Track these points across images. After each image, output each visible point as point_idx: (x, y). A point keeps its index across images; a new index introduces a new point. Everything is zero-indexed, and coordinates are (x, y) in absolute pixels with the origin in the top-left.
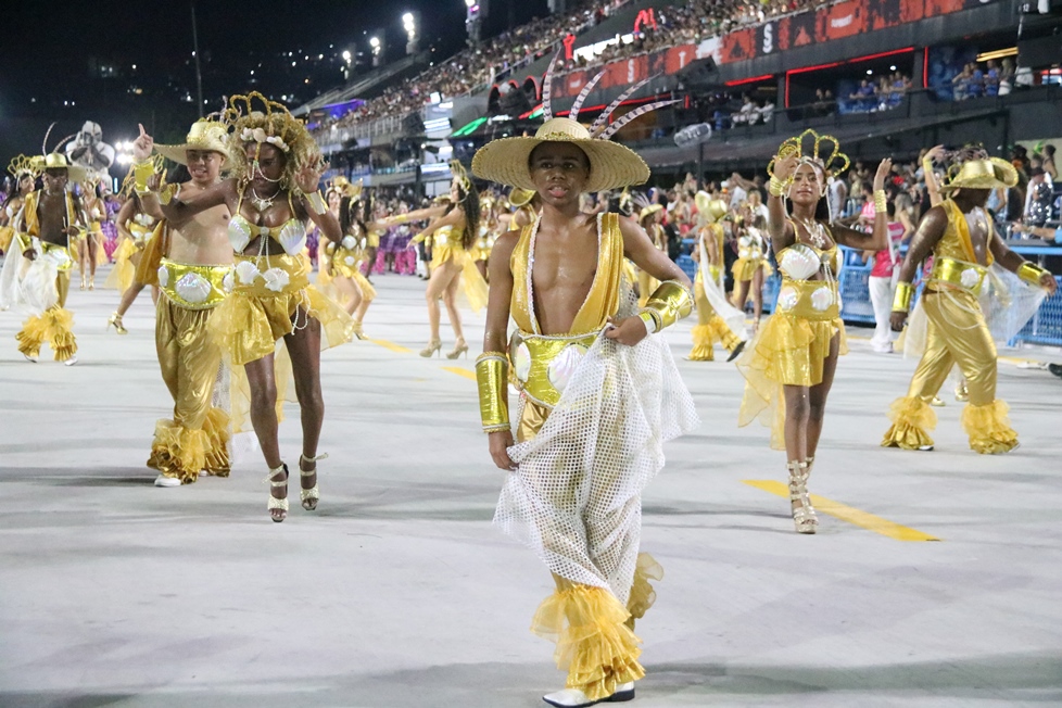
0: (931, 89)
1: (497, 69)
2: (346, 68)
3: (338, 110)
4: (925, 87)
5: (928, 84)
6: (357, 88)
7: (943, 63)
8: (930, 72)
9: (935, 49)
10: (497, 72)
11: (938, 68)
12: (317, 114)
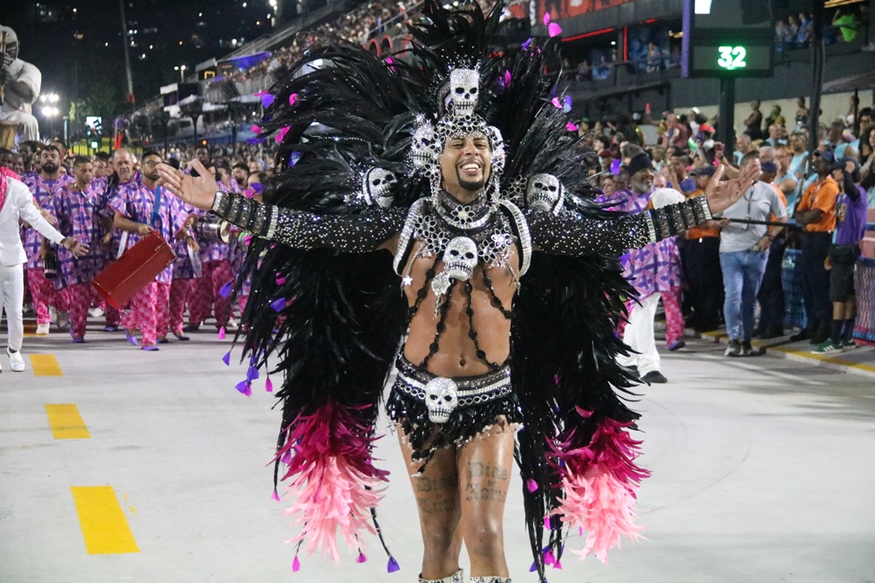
0: (630, 62)
1: (373, 26)
2: (273, 15)
3: (246, 62)
4: (626, 61)
5: (628, 58)
6: (280, 37)
7: (640, 41)
8: (630, 49)
9: (633, 29)
10: (371, 29)
11: (636, 45)
12: (224, 67)
